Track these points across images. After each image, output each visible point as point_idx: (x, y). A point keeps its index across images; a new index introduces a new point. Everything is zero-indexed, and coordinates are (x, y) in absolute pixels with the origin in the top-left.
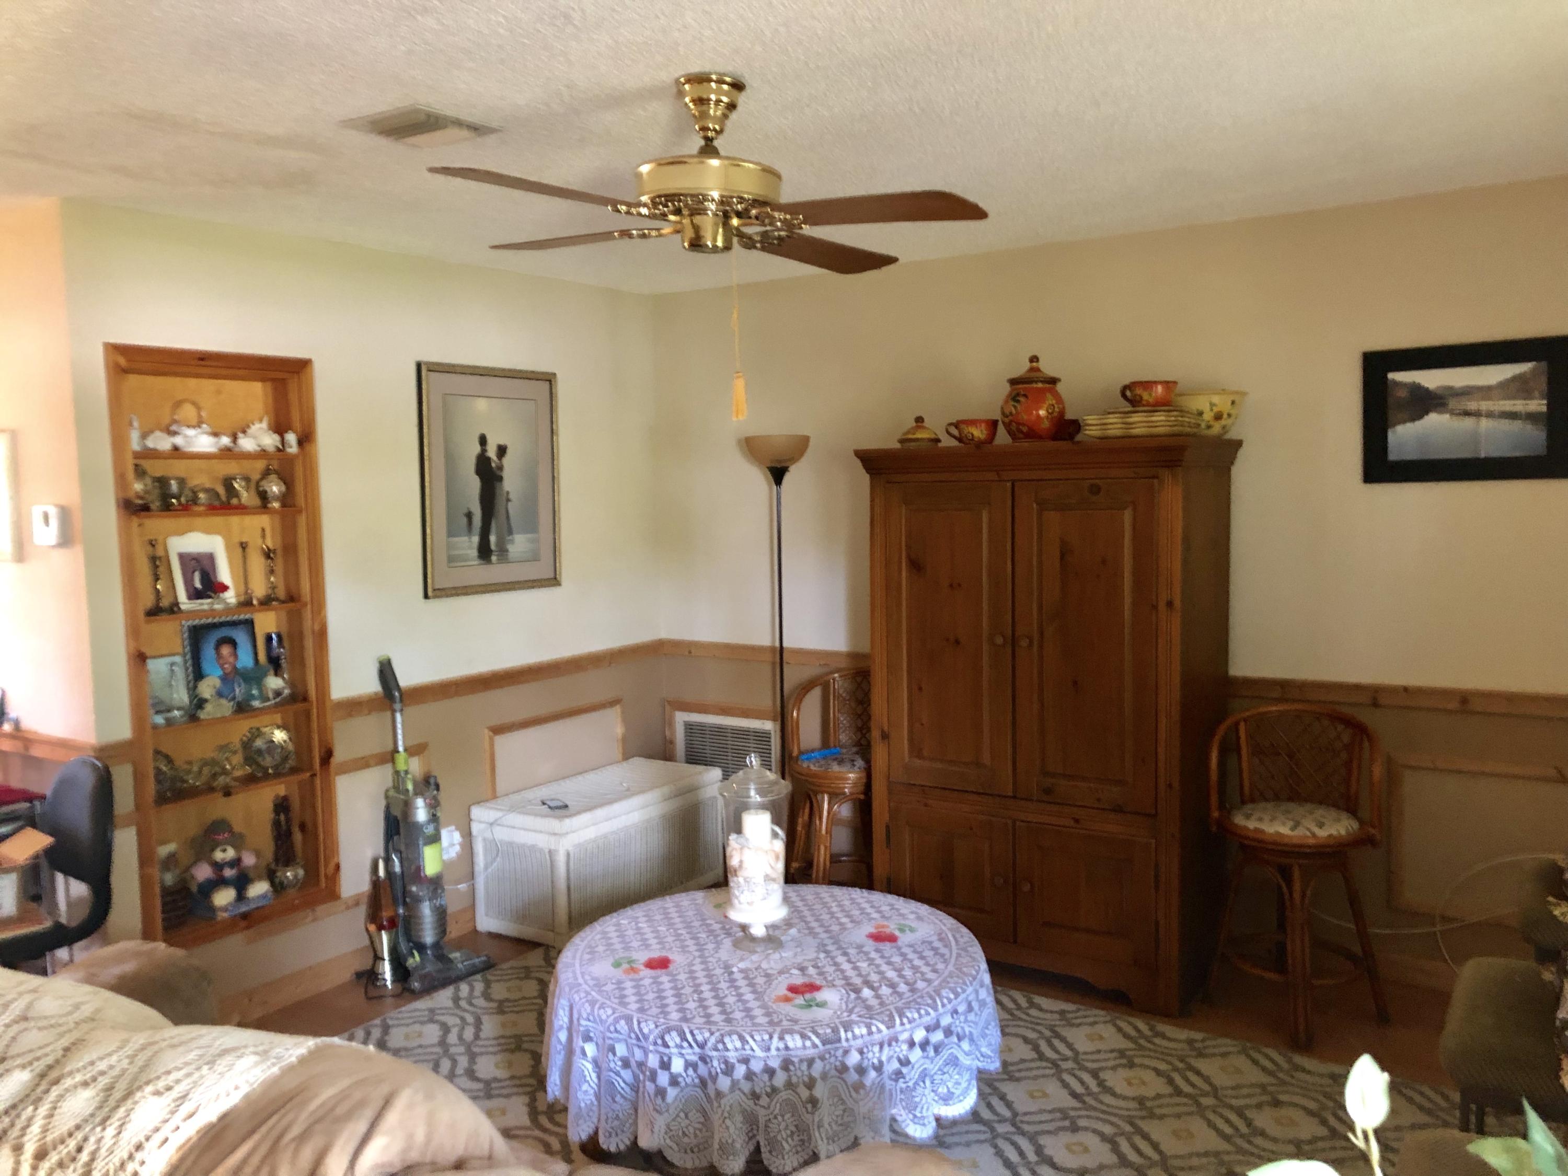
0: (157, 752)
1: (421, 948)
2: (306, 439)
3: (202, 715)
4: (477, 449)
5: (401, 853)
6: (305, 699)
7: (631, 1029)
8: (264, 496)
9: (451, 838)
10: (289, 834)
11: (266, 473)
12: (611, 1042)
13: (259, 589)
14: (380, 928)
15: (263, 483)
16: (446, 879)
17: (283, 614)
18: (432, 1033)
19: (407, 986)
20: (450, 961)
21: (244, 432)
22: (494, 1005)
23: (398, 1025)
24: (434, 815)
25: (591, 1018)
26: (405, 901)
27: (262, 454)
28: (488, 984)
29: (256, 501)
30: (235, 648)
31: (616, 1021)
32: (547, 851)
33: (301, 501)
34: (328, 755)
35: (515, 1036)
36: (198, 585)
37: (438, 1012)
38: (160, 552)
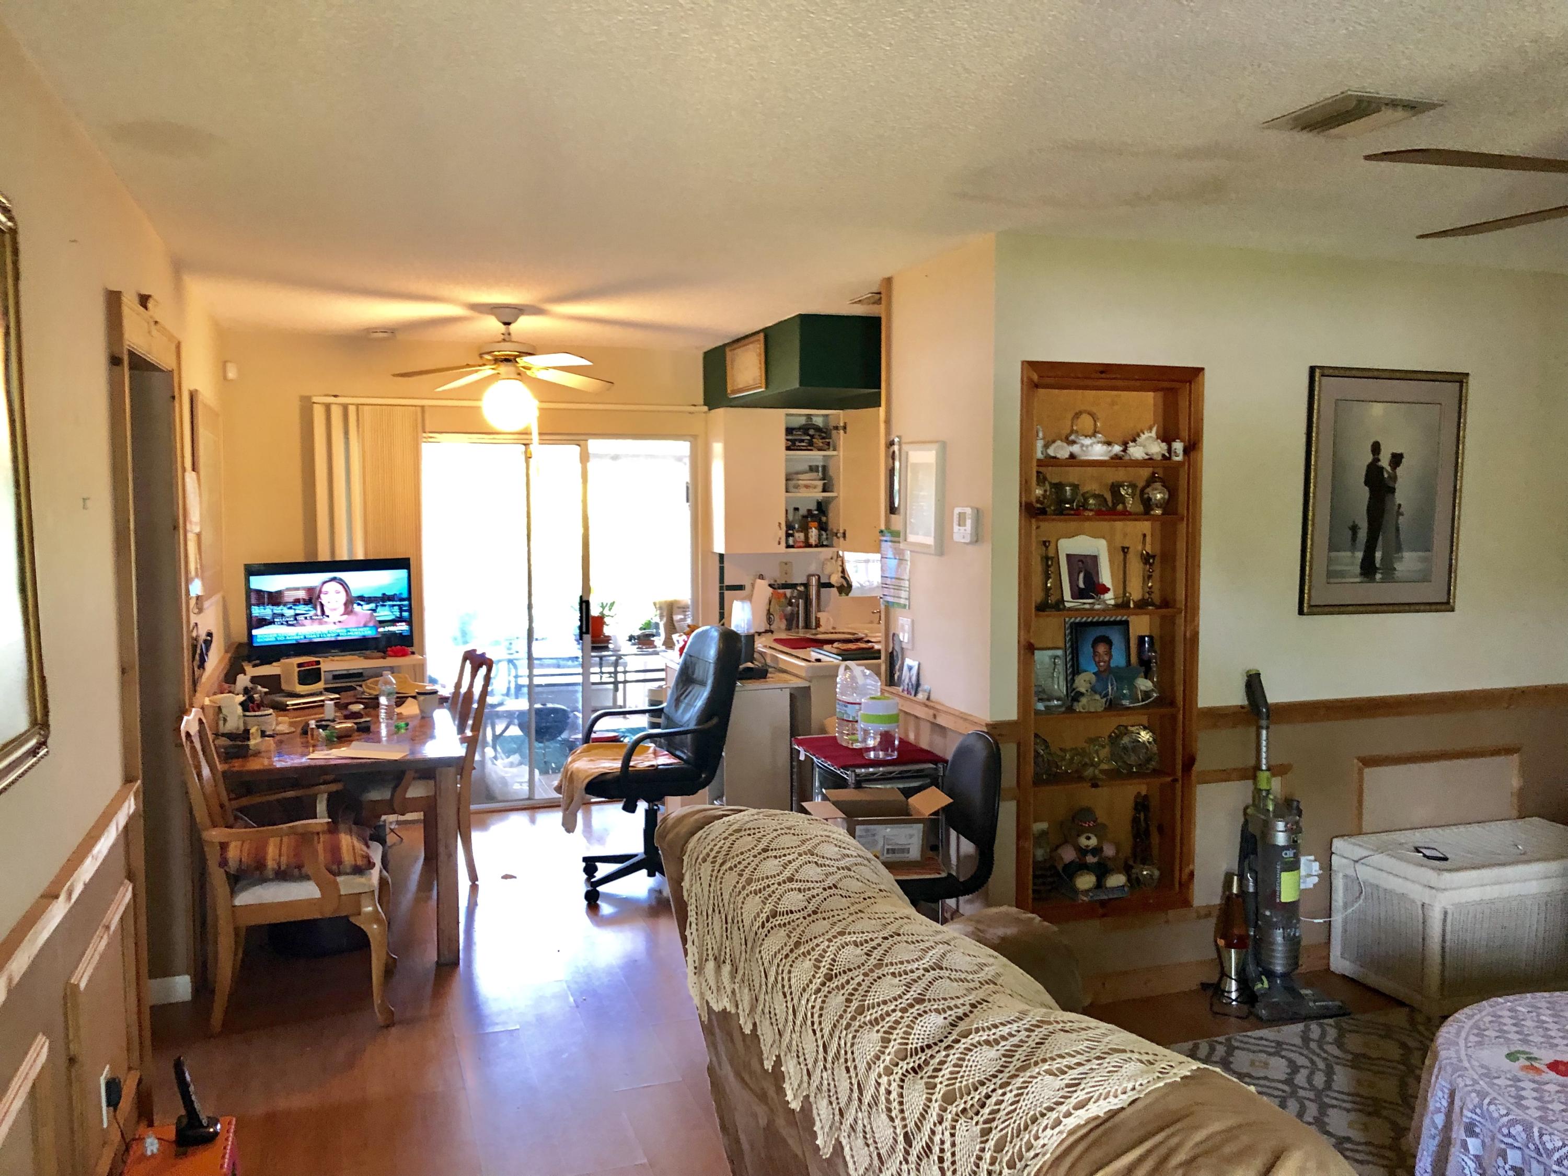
0: (1036, 736)
1: (1270, 975)
2: (1192, 447)
3: (1078, 707)
4: (1370, 458)
5: (1256, 873)
6: (1172, 703)
7: (1530, 1137)
8: (1148, 504)
9: (1310, 867)
10: (1147, 833)
11: (1151, 481)
12: (1503, 1146)
13: (1136, 592)
14: (1229, 946)
15: (1148, 490)
16: (1302, 909)
17: (1157, 621)
18: (1278, 1068)
19: (1252, 1010)
20: (1302, 997)
21: (1134, 441)
22: (1350, 1057)
23: (1243, 1049)
24: (1295, 842)
25: (1478, 1111)
26: (1256, 922)
27: (1149, 461)
28: (1342, 1033)
29: (1141, 508)
30: (1111, 649)
31: (1513, 1123)
32: (1419, 904)
33: (1182, 510)
34: (1189, 762)
35: (1374, 1099)
36: (1082, 585)
37: (1284, 1046)
38: (1051, 553)
